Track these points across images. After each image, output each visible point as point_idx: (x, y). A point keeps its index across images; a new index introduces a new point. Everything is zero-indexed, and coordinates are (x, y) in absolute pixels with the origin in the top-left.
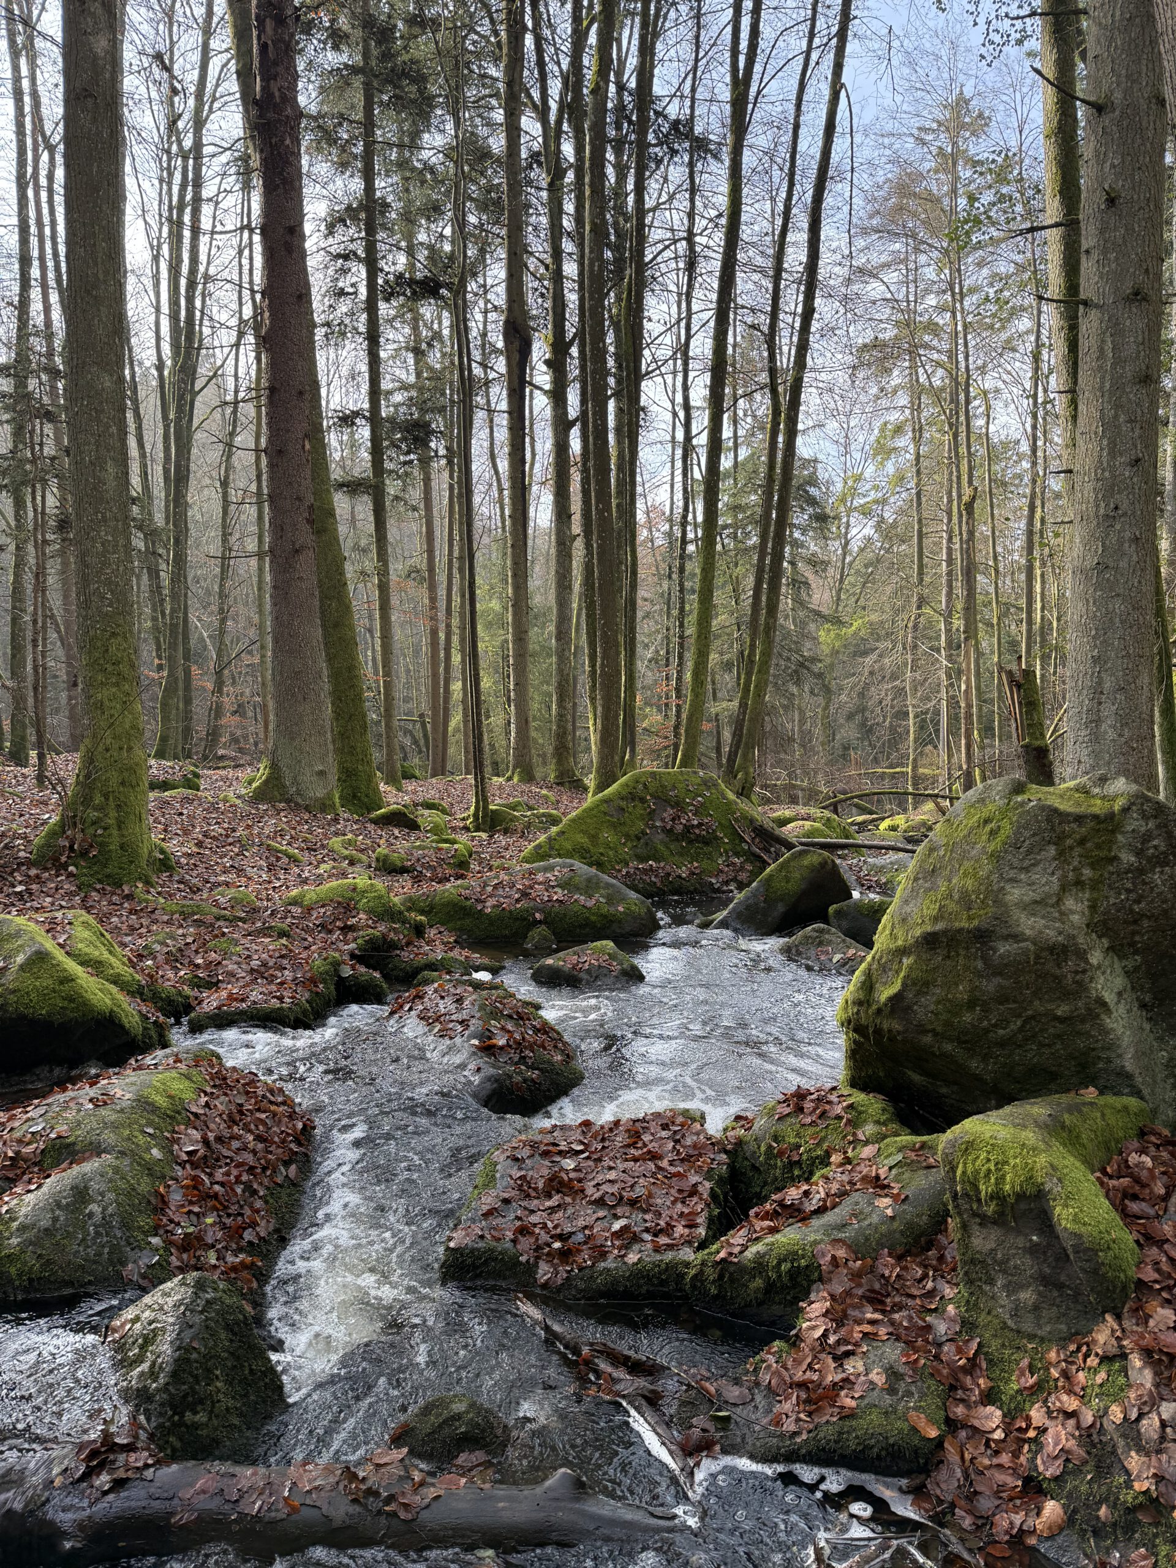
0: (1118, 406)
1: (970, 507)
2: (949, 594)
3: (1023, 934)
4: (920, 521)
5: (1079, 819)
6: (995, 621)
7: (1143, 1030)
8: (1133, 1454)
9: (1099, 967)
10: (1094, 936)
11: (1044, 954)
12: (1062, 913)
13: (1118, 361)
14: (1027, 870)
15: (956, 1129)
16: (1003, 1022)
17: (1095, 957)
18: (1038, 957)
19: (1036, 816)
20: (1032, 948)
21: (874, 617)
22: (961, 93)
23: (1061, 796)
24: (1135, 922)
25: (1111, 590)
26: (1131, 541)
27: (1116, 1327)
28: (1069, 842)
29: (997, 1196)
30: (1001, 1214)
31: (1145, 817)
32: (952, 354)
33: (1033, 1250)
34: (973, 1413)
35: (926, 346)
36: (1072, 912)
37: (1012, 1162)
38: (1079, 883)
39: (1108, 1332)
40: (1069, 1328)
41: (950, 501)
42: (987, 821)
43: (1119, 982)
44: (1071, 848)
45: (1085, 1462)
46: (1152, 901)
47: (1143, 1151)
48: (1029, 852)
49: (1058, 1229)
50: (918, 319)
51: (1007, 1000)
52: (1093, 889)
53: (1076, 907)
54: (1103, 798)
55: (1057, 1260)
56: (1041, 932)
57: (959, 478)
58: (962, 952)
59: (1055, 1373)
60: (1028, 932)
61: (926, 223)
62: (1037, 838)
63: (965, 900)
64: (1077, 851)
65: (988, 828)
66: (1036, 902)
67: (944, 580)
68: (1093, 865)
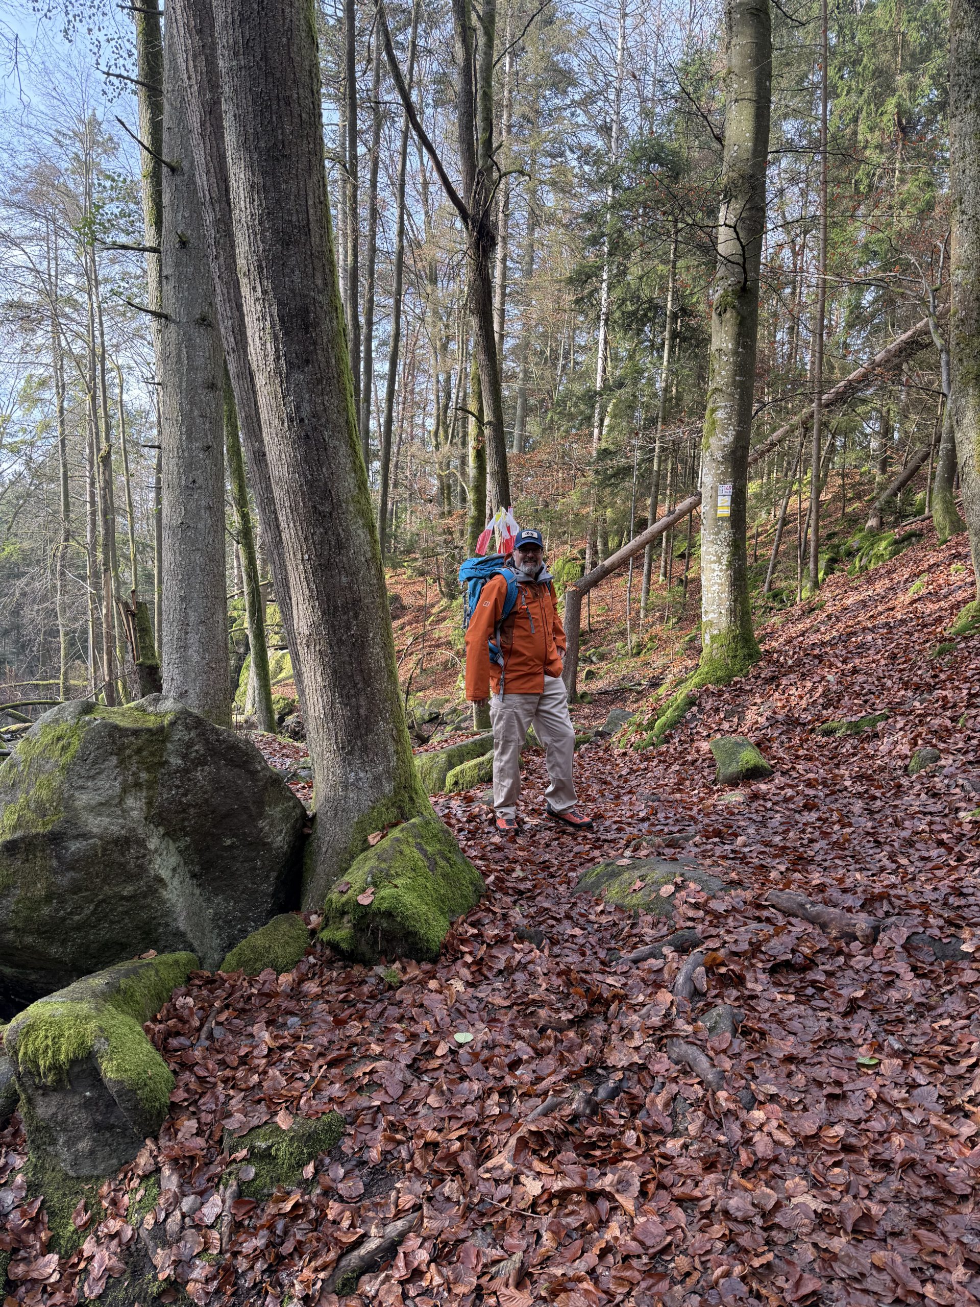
0: (192, 403)
1: (106, 460)
2: (93, 530)
3: (91, 832)
4: (65, 466)
5: (136, 733)
6: (132, 556)
7: (193, 894)
8: (159, 1250)
9: (156, 850)
10: (152, 826)
11: (109, 847)
12: (124, 811)
13: (191, 368)
14: (93, 778)
15: (21, 1016)
16: (78, 909)
17: (153, 843)
18: (105, 849)
19: (99, 732)
20: (99, 843)
21: (26, 545)
22: (94, 115)
23: (123, 715)
24: (184, 811)
25: (193, 545)
26: (206, 508)
27: (154, 1148)
28: (128, 752)
29: (55, 1067)
30: (59, 1081)
31: (188, 728)
32: (91, 331)
33: (87, 1104)
34: (33, 1267)
35: (66, 316)
36: (133, 809)
37: (67, 1034)
38: (137, 785)
39: (148, 1154)
40: (120, 1160)
41: (92, 452)
42: (59, 739)
43: (173, 860)
44: (130, 757)
45: (123, 1272)
46: (196, 794)
47: (188, 994)
48: (94, 763)
49: (105, 1080)
50: (59, 292)
51: (80, 890)
52: (149, 788)
53: (135, 805)
54: (156, 715)
55: (107, 1106)
56: (106, 829)
57: (97, 434)
58: (39, 854)
59: (105, 1204)
60: (95, 830)
61: (65, 213)
62: (101, 751)
63: (41, 809)
64: (135, 759)
65: (60, 745)
66: (101, 804)
67: (89, 518)
68: (148, 770)
